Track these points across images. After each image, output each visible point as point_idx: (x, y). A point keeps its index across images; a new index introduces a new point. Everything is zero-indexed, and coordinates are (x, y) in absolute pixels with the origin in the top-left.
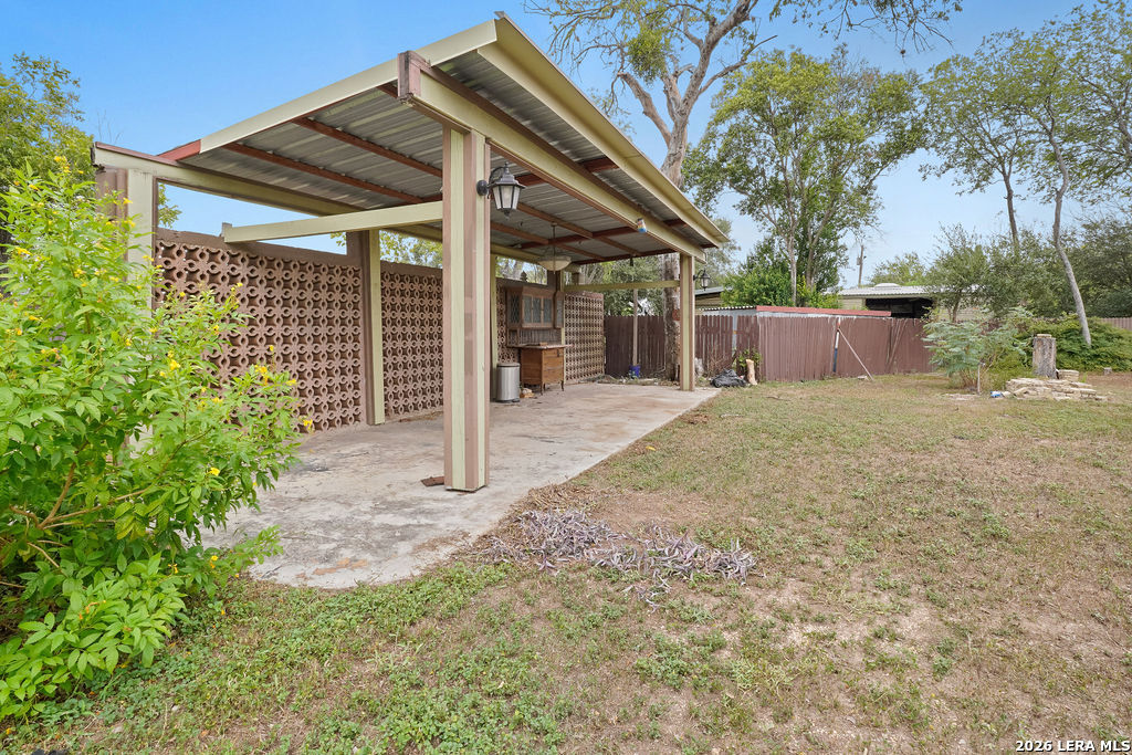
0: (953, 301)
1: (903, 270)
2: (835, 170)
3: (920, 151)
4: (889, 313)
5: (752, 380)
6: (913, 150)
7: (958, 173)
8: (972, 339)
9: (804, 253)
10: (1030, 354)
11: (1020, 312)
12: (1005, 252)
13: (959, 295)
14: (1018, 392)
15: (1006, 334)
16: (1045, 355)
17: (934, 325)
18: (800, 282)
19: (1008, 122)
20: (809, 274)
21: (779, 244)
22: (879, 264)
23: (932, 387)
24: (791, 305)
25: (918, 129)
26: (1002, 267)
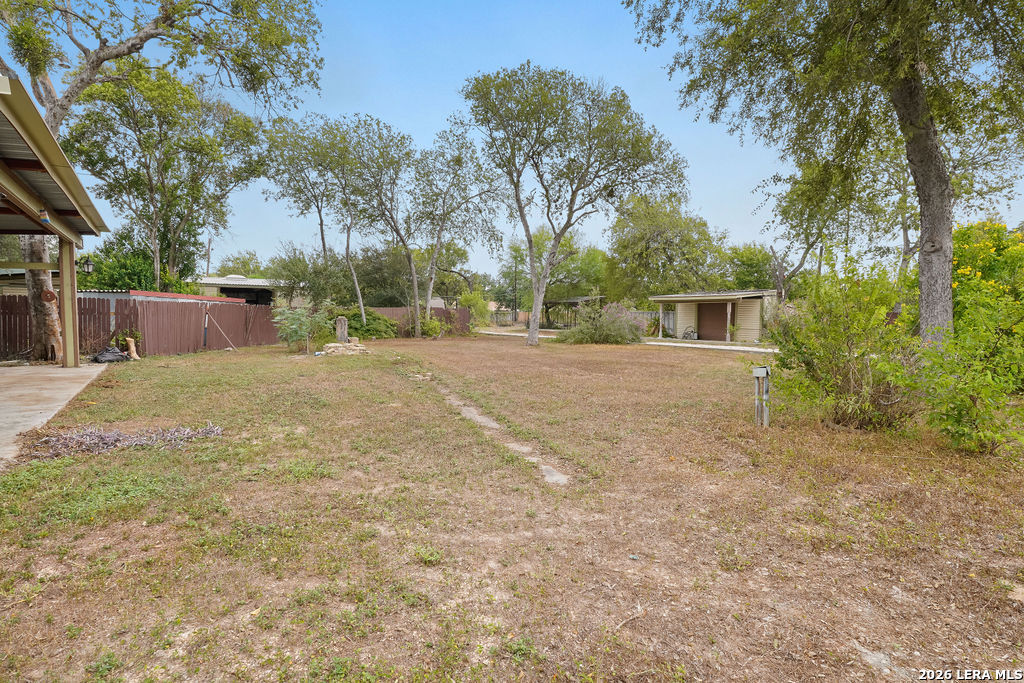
0: (289, 293)
1: (245, 264)
2: (195, 179)
3: (263, 179)
4: (244, 300)
5: (135, 355)
6: (259, 177)
7: (288, 201)
8: (303, 319)
9: (166, 244)
10: (335, 329)
11: (328, 302)
12: (320, 261)
13: (293, 288)
14: (329, 351)
15: (321, 316)
16: (342, 330)
17: (279, 310)
18: (163, 270)
19: (321, 174)
20: (171, 263)
21: (139, 234)
22: (224, 256)
23: (279, 352)
24: (155, 290)
25: (261, 162)
26: (317, 273)
